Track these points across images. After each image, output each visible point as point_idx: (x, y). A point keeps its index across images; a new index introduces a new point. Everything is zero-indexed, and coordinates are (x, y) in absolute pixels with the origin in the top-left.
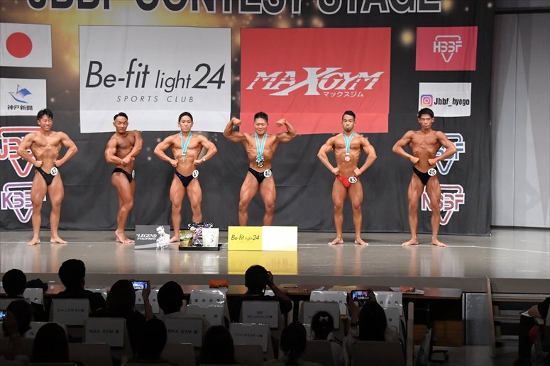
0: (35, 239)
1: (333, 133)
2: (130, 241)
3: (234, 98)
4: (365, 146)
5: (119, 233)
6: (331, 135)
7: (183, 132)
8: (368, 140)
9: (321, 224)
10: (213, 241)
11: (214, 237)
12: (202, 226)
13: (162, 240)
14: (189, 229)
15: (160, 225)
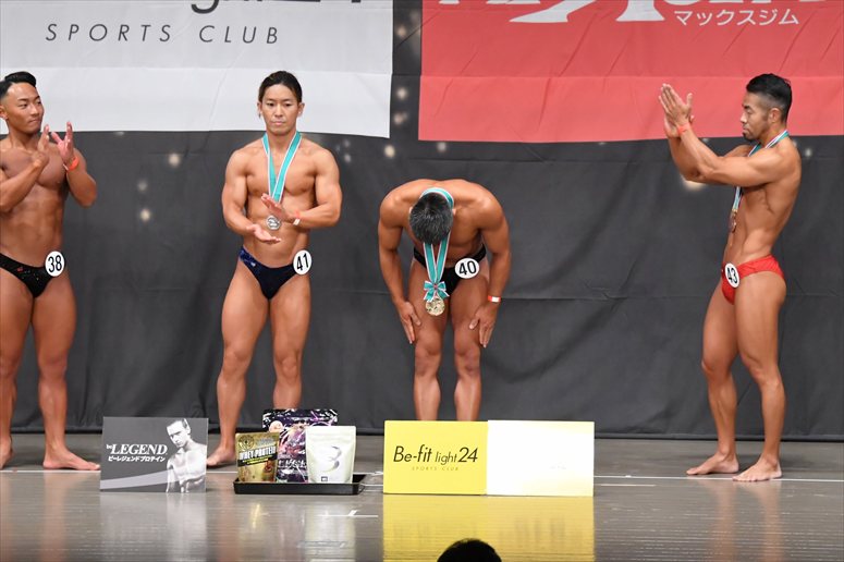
3: (401, 33)
7: (273, 135)
10: (337, 464)
11: (340, 454)
12: (306, 419)
13: (184, 463)
14: (267, 429)
15: (180, 415)
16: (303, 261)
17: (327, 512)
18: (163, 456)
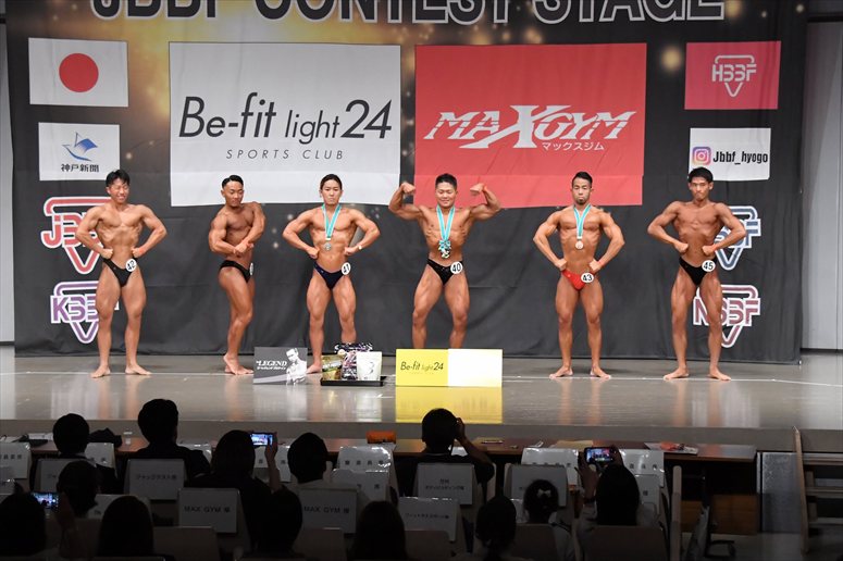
0: (103, 369)
1: (558, 205)
2: (246, 371)
3: (405, 153)
4: (606, 226)
5: (230, 360)
6: (554, 209)
7: (327, 204)
8: (612, 216)
9: (539, 345)
10: (372, 371)
11: (374, 366)
12: (357, 348)
13: (295, 370)
14: (337, 353)
15: (293, 346)
16: (346, 268)
17: (367, 395)
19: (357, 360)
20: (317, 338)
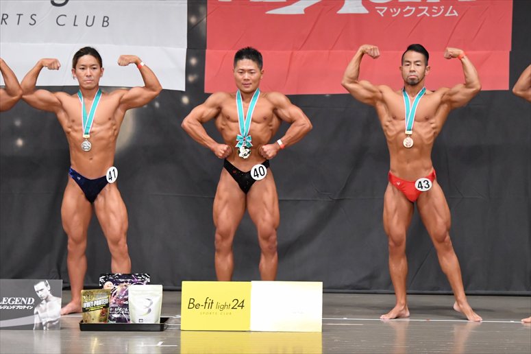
3: (193, 20)
7: (83, 88)
10: (150, 310)
11: (151, 303)
12: (129, 280)
13: (45, 310)
14: (102, 287)
15: (42, 278)
16: (112, 174)
17: (142, 343)
18: (32, 305)
19: (130, 296)
20: (77, 267)
